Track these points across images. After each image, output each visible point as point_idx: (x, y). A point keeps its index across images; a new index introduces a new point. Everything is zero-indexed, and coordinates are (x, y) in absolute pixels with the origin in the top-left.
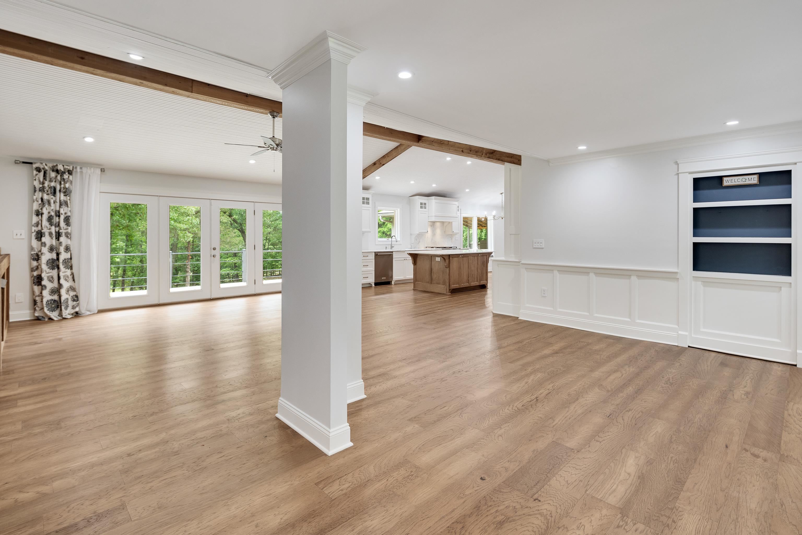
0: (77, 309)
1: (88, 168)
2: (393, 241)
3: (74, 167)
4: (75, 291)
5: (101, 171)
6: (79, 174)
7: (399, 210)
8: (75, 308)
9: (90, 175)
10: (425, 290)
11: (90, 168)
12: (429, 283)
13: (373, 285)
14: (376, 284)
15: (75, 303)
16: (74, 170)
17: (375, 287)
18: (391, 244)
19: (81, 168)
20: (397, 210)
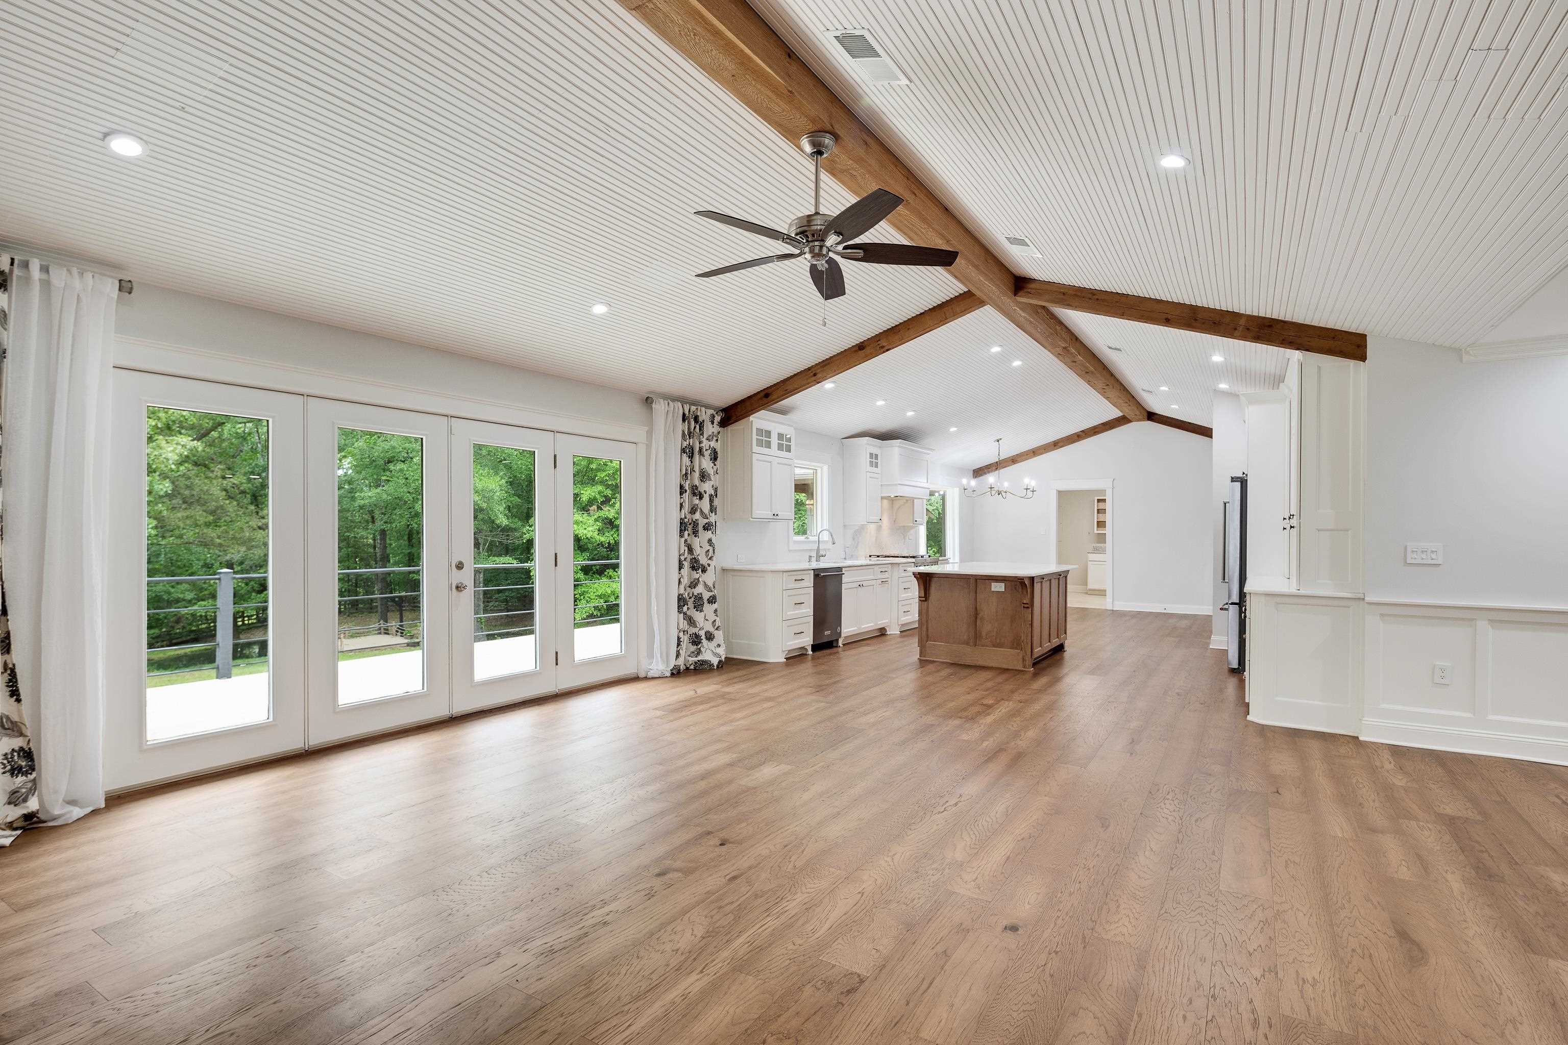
0: (33, 804)
1: (75, 271)
2: (822, 541)
3: (16, 262)
4: (21, 734)
5: (120, 289)
6: (36, 288)
7: (825, 468)
8: (25, 800)
9: (79, 298)
10: (956, 660)
11: (81, 274)
12: (967, 644)
13: (810, 652)
14: (815, 648)
15: (20, 779)
16: (17, 272)
17: (813, 658)
18: (818, 550)
19: (45, 269)
20: (821, 468)
